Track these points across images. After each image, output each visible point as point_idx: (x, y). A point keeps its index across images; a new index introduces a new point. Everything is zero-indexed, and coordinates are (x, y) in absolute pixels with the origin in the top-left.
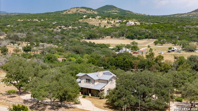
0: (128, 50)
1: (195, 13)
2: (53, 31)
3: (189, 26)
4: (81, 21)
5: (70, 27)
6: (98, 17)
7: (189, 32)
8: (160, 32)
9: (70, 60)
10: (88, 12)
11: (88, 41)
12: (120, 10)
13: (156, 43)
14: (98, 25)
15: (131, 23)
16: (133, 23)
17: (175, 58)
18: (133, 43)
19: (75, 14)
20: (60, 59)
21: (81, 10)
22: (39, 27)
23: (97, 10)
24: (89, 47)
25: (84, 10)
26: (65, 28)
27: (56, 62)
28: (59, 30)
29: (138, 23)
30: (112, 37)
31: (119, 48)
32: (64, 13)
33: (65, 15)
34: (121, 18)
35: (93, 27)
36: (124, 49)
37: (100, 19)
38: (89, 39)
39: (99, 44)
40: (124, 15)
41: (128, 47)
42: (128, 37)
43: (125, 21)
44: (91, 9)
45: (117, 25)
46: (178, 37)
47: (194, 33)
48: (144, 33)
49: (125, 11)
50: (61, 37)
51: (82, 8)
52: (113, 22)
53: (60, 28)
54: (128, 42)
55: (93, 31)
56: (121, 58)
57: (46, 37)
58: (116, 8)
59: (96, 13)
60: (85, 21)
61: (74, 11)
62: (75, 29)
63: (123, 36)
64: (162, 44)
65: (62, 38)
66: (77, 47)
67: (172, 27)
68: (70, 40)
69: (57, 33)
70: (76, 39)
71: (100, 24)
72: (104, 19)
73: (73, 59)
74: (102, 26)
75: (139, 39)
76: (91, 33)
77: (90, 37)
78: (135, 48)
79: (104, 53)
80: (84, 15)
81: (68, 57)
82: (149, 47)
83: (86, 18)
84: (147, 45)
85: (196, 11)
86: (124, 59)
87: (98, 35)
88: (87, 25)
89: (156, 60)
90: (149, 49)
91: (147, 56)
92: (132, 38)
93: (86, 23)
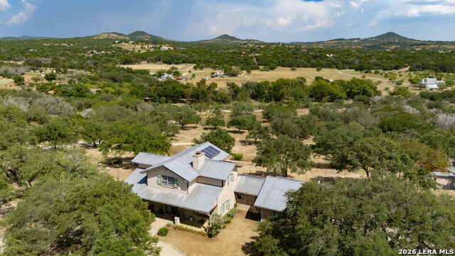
0: (170, 76)
2: (83, 56)
4: (113, 45)
5: (103, 52)
6: (132, 42)
8: (196, 57)
9: (107, 92)
11: (125, 66)
12: (151, 35)
13: (195, 68)
14: (132, 50)
15: (165, 48)
18: (173, 68)
19: (107, 39)
20: (94, 90)
21: (112, 35)
22: (67, 52)
23: (128, 36)
24: (127, 74)
25: (116, 35)
26: (97, 53)
27: (88, 94)
28: (91, 55)
29: (172, 48)
30: (148, 62)
31: (160, 74)
32: (95, 38)
34: (154, 43)
35: (127, 51)
36: (166, 75)
38: (124, 64)
40: (155, 41)
41: (169, 72)
42: (165, 62)
43: (158, 46)
44: (122, 35)
48: (181, 58)
51: (113, 33)
52: (146, 47)
53: (92, 53)
54: (166, 67)
57: (75, 62)
59: (128, 38)
60: (118, 46)
61: (106, 36)
63: (160, 60)
64: (202, 68)
68: (104, 65)
69: (88, 58)
71: (134, 48)
72: (137, 43)
73: (110, 89)
74: (137, 51)
75: (176, 64)
76: (126, 58)
77: (126, 62)
78: (177, 74)
79: (146, 80)
80: (116, 40)
81: (104, 87)
82: (190, 72)
83: (119, 43)
84: (187, 70)
85: (219, 37)
86: (174, 88)
87: (134, 59)
88: (120, 49)
89: (209, 88)
90: (191, 74)
91: (198, 84)
92: (170, 63)
93: (119, 48)
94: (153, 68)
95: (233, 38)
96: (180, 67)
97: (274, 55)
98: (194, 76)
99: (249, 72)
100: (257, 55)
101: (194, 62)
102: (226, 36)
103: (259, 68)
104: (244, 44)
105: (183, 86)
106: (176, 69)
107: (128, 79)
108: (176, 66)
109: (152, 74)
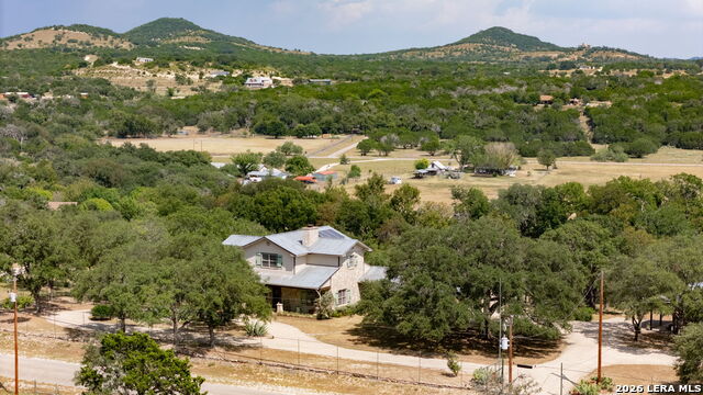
0: (276, 172)
1: (470, 47)
3: (468, 89)
4: (80, 72)
5: (48, 96)
6: (143, 60)
7: (471, 110)
8: (371, 111)
9: (94, 208)
10: (99, 43)
12: (209, 34)
13: (364, 149)
14: (145, 89)
15: (262, 79)
16: (267, 81)
17: (456, 195)
18: (286, 149)
19: (54, 50)
21: (71, 34)
23: (130, 36)
24: (143, 164)
25: (83, 36)
26: (30, 100)
28: (11, 107)
29: (287, 82)
30: (203, 130)
31: (244, 165)
32: (12, 46)
33: (14, 53)
34: (222, 63)
35: (131, 94)
36: (263, 170)
37: (148, 66)
38: (122, 136)
39: (176, 154)
40: (229, 54)
41: (272, 161)
42: (261, 130)
43: (237, 73)
44: (107, 33)
45: (215, 88)
46: (436, 127)
47: (492, 113)
48: (315, 116)
49: (226, 38)
50: (23, 130)
51: (75, 28)
52: (195, 77)
53: (12, 100)
54: (265, 146)
55: (134, 110)
56: (275, 197)
58: (196, 28)
59: (126, 45)
60: (97, 73)
61: (48, 38)
62: (67, 104)
63: (242, 124)
64: (386, 150)
65: (32, 135)
66: (101, 162)
67: (409, 93)
68: (60, 139)
69: (4, 117)
70: (78, 139)
71: (150, 83)
72: (166, 66)
73: (101, 203)
74: (161, 92)
75: (300, 135)
76: (128, 116)
77: (129, 130)
78: (299, 164)
79: (202, 180)
80: (84, 52)
81: (83, 197)
82: (344, 160)
83: (98, 63)
84: (336, 155)
85: (474, 39)
86: (286, 201)
87: (155, 120)
88: (104, 87)
89: (394, 203)
90: (348, 167)
91: (361, 191)
92: (275, 132)
93: (101, 82)
94: (222, 148)
95: (529, 42)
96: (309, 146)
97: (653, 108)
98: (355, 172)
99: (547, 161)
100: (594, 104)
101: (362, 129)
102: (499, 35)
103: (590, 152)
104: (565, 66)
105: (314, 195)
106: (298, 150)
107: (147, 179)
108: (297, 142)
109: (218, 165)
